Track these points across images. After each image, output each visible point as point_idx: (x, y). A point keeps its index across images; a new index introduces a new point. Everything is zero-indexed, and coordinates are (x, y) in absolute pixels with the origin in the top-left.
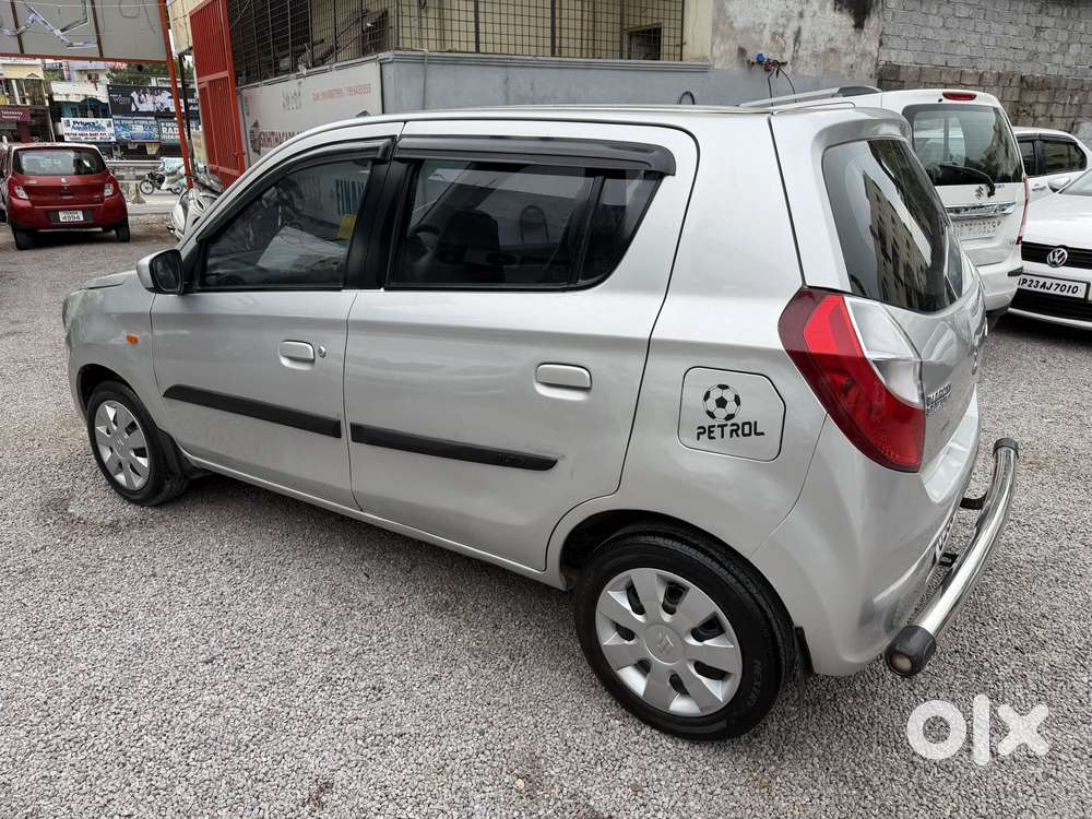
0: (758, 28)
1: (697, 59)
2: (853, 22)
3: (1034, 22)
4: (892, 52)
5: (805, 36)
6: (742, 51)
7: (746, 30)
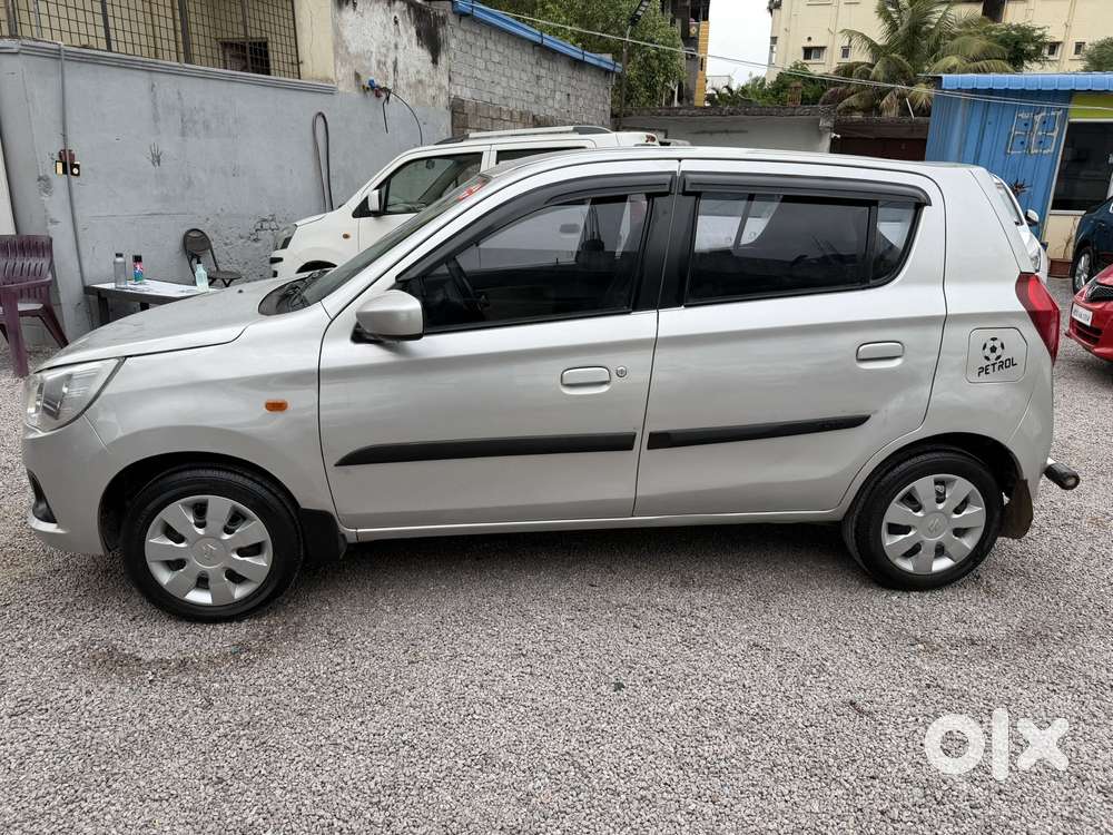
0: (365, 55)
1: (321, 80)
2: (431, 58)
3: (536, 71)
4: (459, 87)
5: (400, 66)
6: (357, 76)
7: (358, 56)
